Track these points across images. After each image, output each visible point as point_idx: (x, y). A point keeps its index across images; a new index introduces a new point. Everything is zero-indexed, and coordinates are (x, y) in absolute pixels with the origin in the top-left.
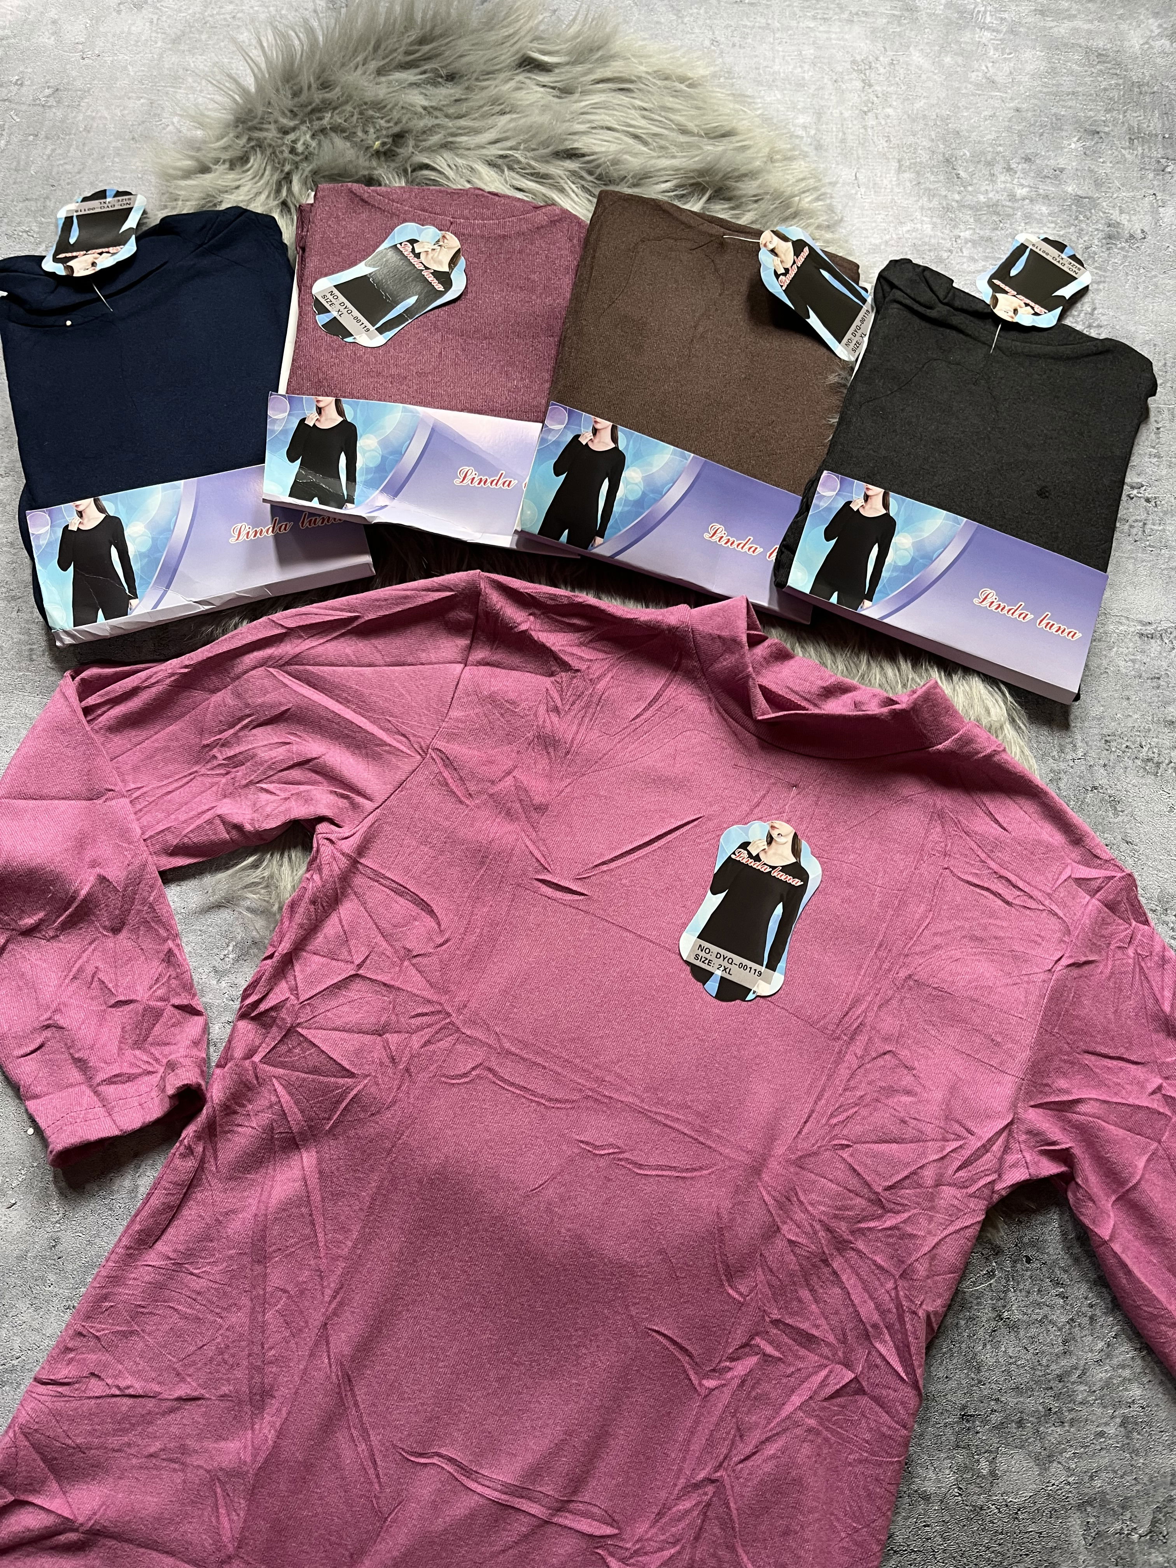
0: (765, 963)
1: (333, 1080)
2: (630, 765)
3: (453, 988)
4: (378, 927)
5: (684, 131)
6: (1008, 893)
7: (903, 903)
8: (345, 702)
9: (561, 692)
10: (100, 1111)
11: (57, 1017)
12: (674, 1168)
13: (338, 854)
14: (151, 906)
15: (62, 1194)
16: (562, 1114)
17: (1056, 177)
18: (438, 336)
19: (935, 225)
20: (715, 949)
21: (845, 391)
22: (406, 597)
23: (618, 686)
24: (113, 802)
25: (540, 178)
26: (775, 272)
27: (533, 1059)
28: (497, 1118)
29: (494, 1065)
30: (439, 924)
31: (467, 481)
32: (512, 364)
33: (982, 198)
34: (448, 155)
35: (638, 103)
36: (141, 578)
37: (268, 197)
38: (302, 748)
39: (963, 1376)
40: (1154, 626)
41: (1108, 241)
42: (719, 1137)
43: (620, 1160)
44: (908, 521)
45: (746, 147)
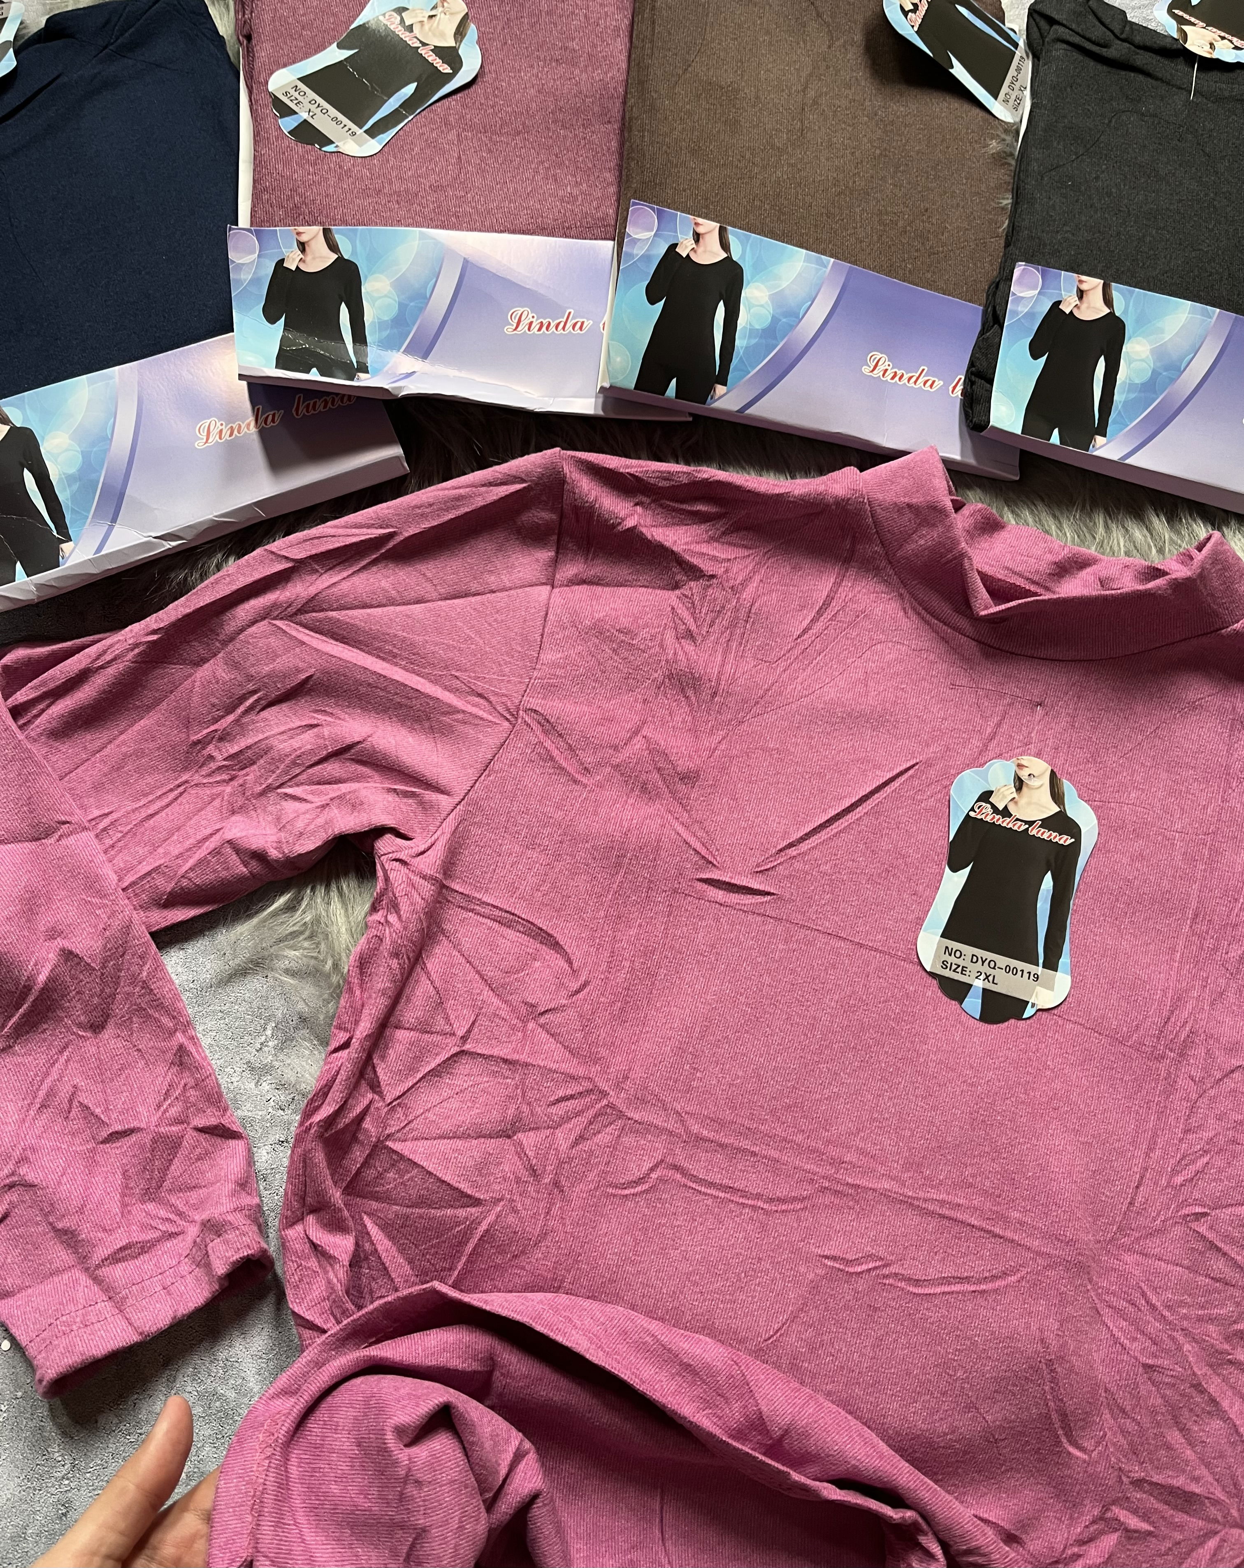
0: (1041, 961)
1: (449, 1212)
2: (805, 701)
3: (603, 1052)
4: (482, 977)
8: (389, 657)
9: (693, 609)
10: (105, 1307)
11: (23, 1170)
12: (967, 1280)
13: (416, 879)
14: (145, 985)
15: (65, 1434)
16: (791, 1219)
18: (452, 136)
20: (968, 950)
21: (1013, 163)
22: (462, 498)
23: (772, 591)
24: (72, 840)
26: (902, 8)
27: (736, 1144)
28: (698, 1238)
29: (681, 1159)
30: (570, 962)
31: (524, 326)
32: (561, 165)
38: (336, 730)
42: (1022, 1223)
43: (886, 1277)
44: (1142, 320)
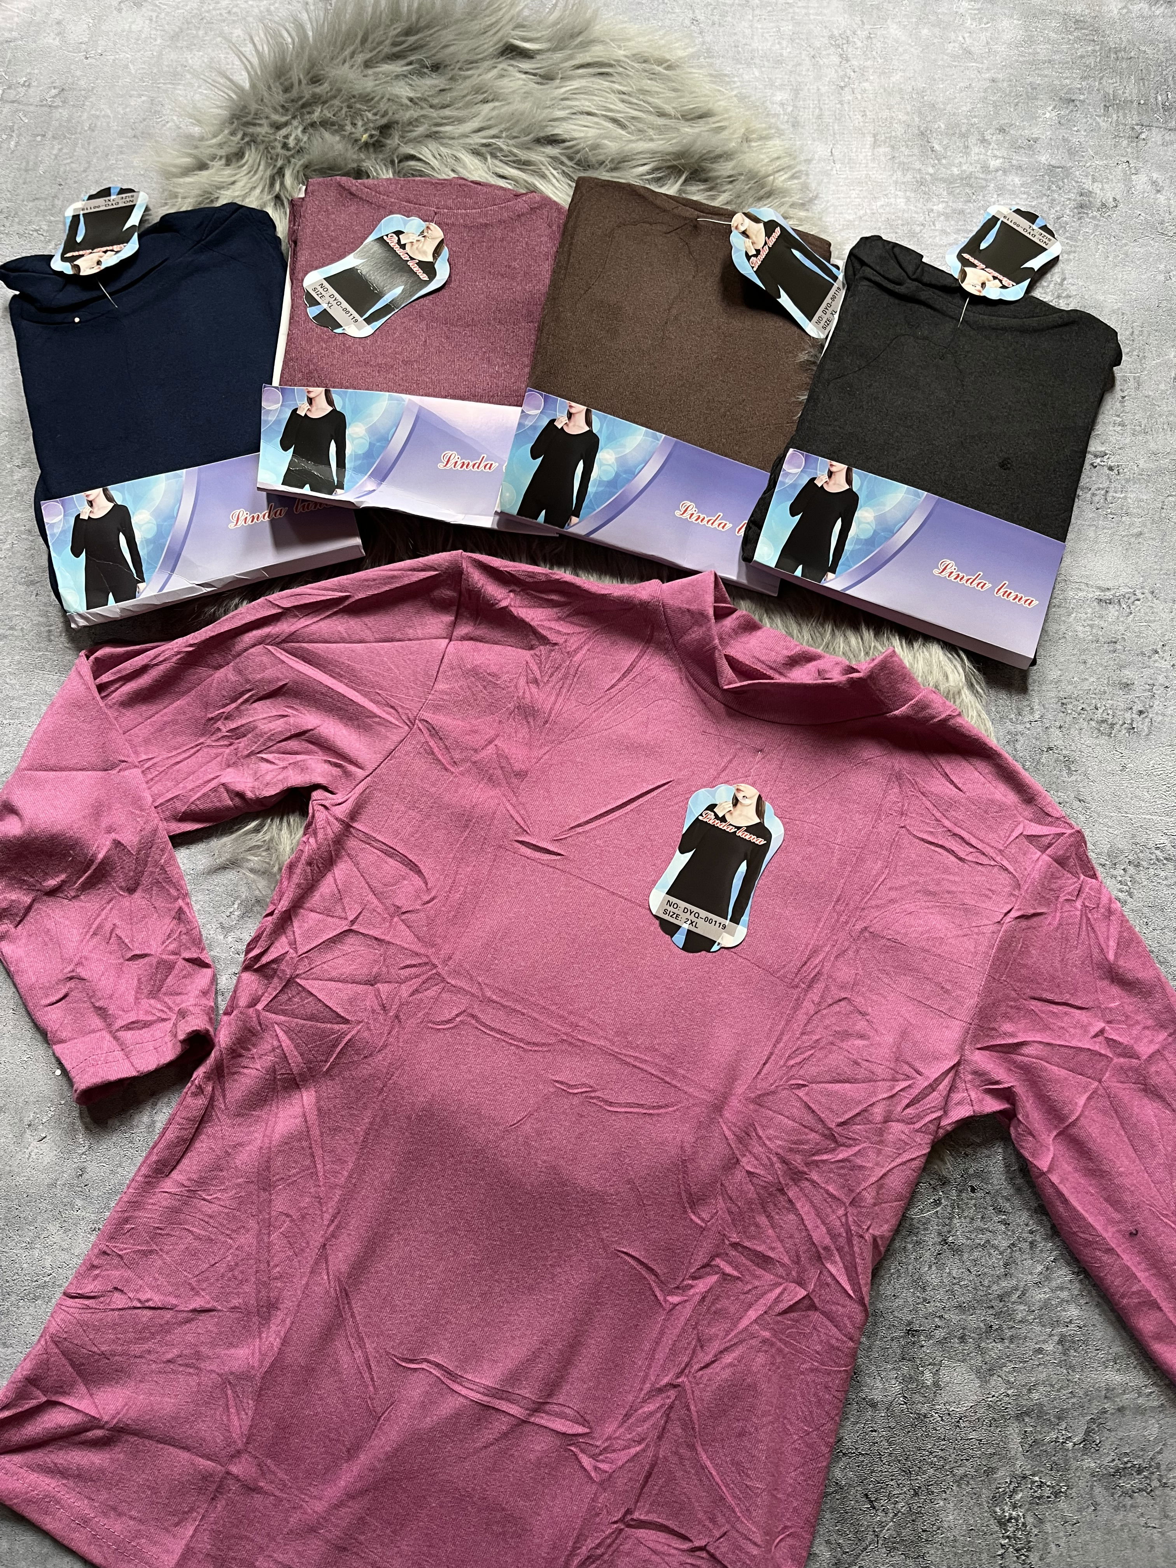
0: (729, 917)
1: (329, 1026)
2: (605, 733)
3: (439, 941)
4: (369, 886)
5: (662, 114)
6: (962, 850)
7: (861, 860)
8: (338, 676)
9: (540, 664)
10: (119, 1054)
11: (79, 970)
12: (642, 1106)
13: (331, 819)
14: (162, 868)
15: (88, 1128)
16: (538, 1056)
17: (1030, 147)
18: (423, 325)
19: (908, 199)
20: (683, 904)
21: (815, 368)
22: (393, 577)
23: (594, 657)
24: (127, 773)
25: (523, 165)
26: (747, 254)
27: (513, 1006)
28: (479, 1060)
29: (476, 1012)
30: (426, 883)
31: (451, 464)
32: (494, 350)
33: (956, 171)
34: (433, 145)
35: (617, 86)
36: (148, 563)
37: (262, 191)
38: (298, 720)
39: (909, 1294)
40: (1112, 592)
41: (1080, 210)
42: (684, 1077)
43: (592, 1098)
44: (871, 496)
45: (722, 128)
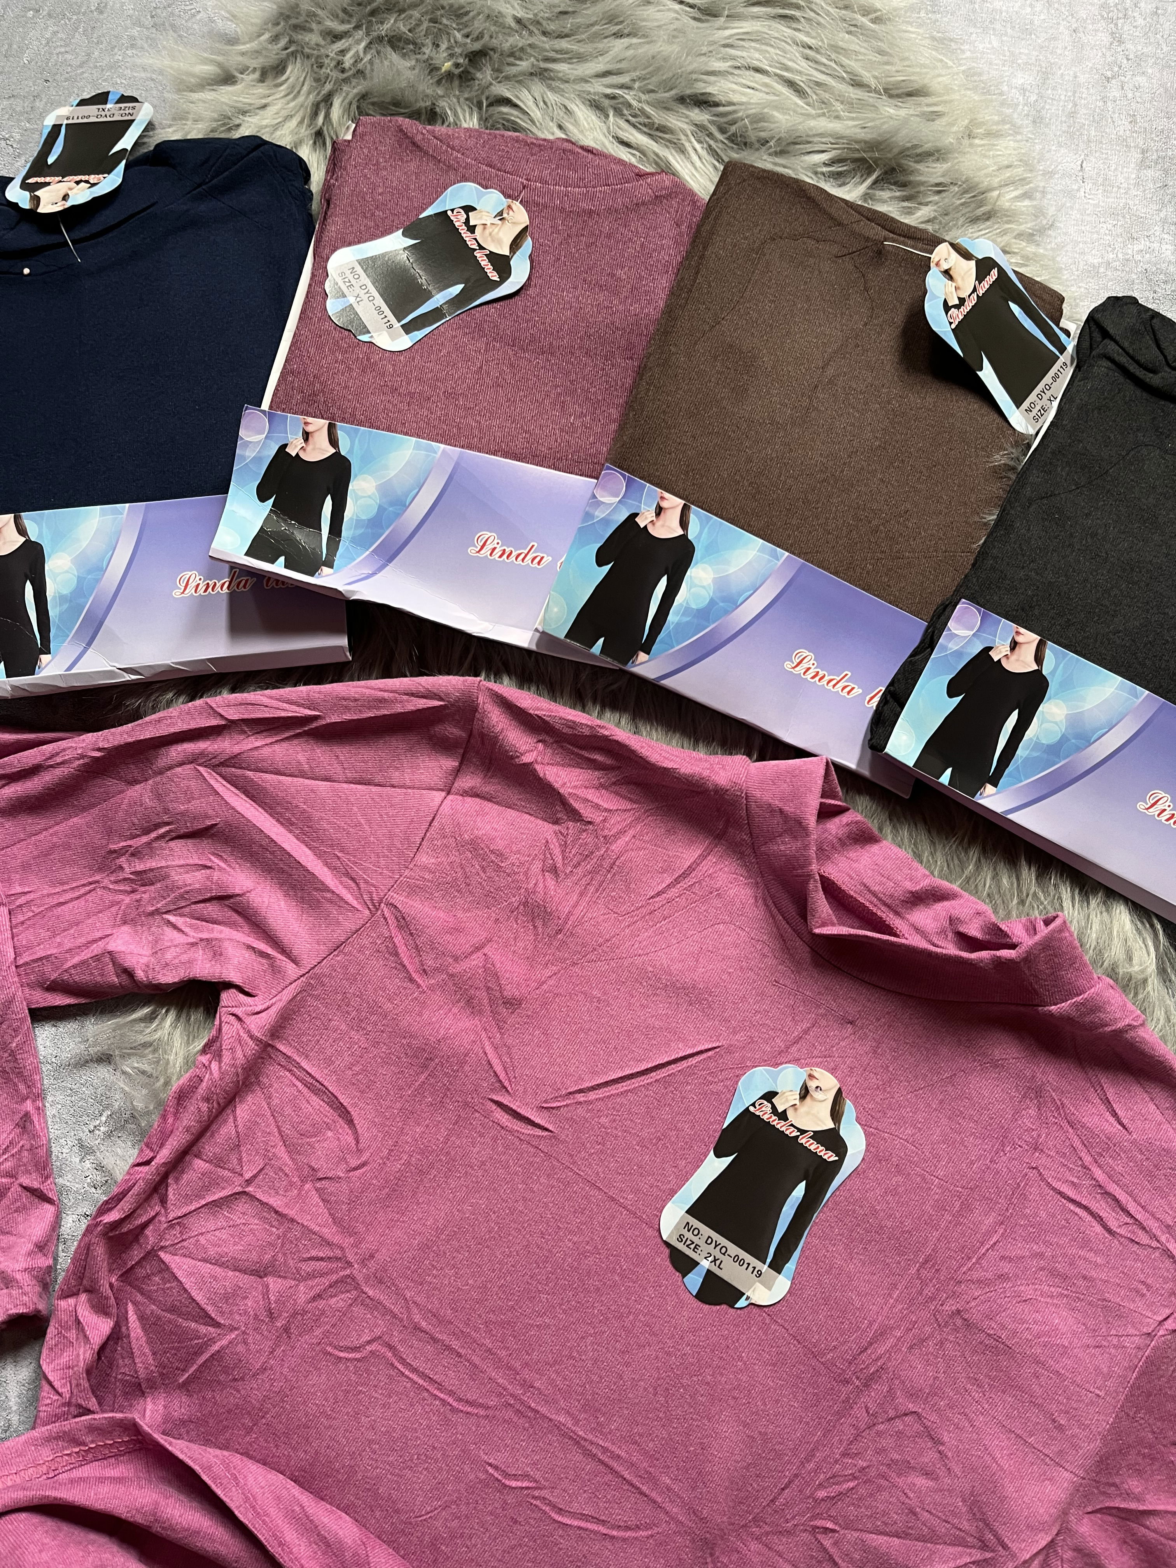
0: (769, 1260)
1: (193, 1325)
2: (638, 961)
3: (361, 1228)
4: (280, 1132)
5: (858, 84)
6: (1113, 1220)
7: (966, 1207)
8: (287, 824)
9: (564, 846)
12: (602, 1522)
16: (470, 1422)
18: (481, 344)
20: (706, 1231)
21: (1013, 477)
22: (382, 700)
23: (640, 849)
25: (657, 131)
26: (945, 302)
27: (447, 1341)
28: (389, 1413)
29: (395, 1342)
30: (358, 1141)
31: (486, 551)
32: (572, 393)
34: (538, 88)
35: (802, 37)
37: (301, 122)
38: (224, 877)
42: (669, 1489)
43: (534, 1498)
44: (1067, 684)
45: (938, 115)
